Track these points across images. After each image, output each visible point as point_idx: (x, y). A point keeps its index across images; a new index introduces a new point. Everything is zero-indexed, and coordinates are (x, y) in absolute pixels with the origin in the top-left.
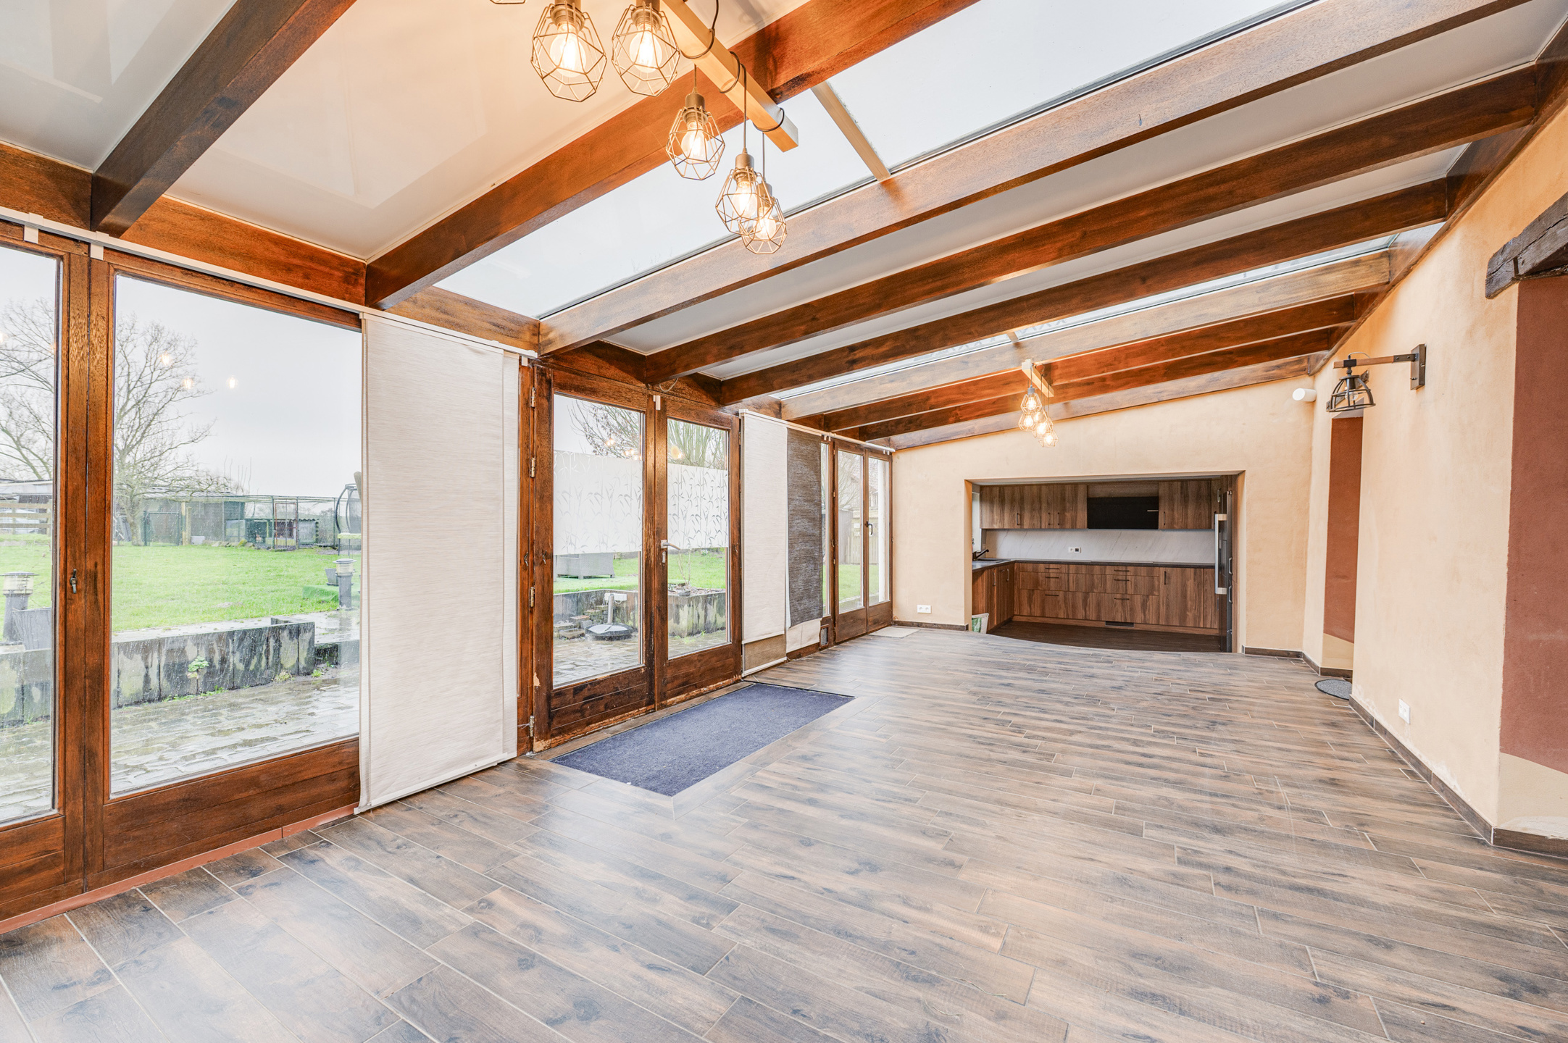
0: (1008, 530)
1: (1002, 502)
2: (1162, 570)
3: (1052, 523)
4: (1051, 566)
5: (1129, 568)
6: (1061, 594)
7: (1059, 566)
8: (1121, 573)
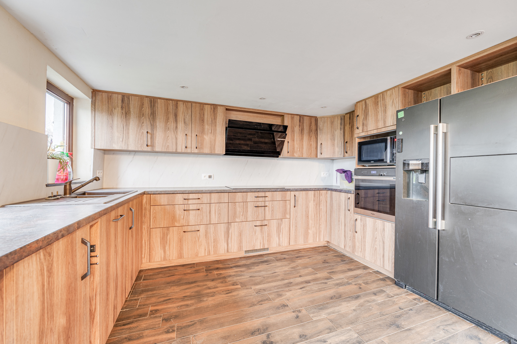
0: (135, 152)
1: (126, 114)
2: (293, 193)
3: (189, 146)
4: (191, 196)
5: (267, 194)
6: (202, 229)
7: (199, 196)
8: (261, 199)
